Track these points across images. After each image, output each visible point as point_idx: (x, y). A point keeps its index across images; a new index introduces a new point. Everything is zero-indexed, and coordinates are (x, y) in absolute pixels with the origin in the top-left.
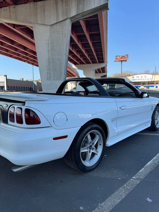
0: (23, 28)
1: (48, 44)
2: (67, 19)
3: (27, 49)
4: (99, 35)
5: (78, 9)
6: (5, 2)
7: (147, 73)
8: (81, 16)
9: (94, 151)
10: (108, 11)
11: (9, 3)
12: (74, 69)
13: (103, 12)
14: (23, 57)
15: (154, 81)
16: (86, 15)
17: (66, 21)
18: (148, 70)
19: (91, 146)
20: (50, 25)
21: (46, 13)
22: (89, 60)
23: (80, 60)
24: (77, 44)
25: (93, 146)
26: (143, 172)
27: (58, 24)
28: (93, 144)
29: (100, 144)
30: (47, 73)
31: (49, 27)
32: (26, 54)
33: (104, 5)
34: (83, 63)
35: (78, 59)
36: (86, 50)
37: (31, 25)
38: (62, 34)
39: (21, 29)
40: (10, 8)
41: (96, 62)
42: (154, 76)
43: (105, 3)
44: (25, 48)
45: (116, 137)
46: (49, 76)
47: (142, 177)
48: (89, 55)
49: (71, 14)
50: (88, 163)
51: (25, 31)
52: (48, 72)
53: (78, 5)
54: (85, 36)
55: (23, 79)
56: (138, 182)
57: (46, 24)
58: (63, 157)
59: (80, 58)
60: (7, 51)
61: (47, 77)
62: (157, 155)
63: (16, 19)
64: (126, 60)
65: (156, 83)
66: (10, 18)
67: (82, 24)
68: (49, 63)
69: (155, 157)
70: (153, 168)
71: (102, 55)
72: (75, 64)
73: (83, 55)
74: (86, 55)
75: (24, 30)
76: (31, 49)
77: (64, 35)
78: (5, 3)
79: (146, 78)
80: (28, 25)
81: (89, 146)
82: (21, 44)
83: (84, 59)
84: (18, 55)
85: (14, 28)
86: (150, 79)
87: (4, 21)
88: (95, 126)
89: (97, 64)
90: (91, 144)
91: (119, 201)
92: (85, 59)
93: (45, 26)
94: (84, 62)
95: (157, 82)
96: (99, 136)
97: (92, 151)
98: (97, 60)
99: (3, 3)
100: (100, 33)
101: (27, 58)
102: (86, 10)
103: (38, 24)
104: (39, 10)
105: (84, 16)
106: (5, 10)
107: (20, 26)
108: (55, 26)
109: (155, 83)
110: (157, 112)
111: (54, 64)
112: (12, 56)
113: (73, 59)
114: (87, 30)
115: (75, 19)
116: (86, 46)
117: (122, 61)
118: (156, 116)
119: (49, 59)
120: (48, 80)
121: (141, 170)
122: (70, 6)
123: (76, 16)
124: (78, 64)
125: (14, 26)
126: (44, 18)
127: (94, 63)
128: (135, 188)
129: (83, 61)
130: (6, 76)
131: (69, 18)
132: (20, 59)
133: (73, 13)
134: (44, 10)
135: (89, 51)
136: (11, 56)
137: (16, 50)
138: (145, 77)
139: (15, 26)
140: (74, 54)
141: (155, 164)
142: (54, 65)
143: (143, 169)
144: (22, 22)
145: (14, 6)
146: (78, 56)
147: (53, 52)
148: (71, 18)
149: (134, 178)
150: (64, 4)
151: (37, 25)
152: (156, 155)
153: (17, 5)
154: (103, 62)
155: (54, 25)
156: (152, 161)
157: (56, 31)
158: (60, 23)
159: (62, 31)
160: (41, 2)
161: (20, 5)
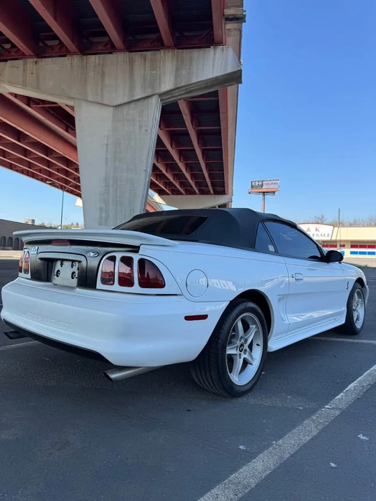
0: (48, 107)
1: (107, 145)
2: (153, 95)
3: (51, 154)
4: (219, 133)
5: (177, 76)
6: (16, 49)
7: (320, 221)
8: (184, 92)
9: (247, 356)
10: (240, 85)
11: (24, 53)
12: (157, 203)
13: (229, 88)
14: (40, 170)
15: (336, 241)
16: (194, 90)
17: (150, 99)
18: (323, 217)
19: (242, 345)
20: (114, 106)
21: (107, 81)
22: (192, 187)
23: (173, 185)
24: (167, 150)
25: (246, 347)
26: (343, 399)
27: (132, 105)
28: (246, 340)
29: (258, 345)
30: (101, 208)
31: (112, 109)
32: (49, 164)
33: (234, 73)
34: (178, 193)
35: (168, 184)
36: (187, 166)
37: (71, 103)
38: (141, 127)
39: (43, 108)
40: (25, 64)
41: (208, 193)
42: (336, 229)
43: (235, 70)
44: (47, 150)
45: (284, 335)
46: (103, 215)
47: (343, 406)
48: (193, 176)
49: (163, 85)
50: (237, 379)
51: (52, 114)
52: (104, 207)
53: (177, 70)
54: (188, 134)
55: (33, 221)
56: (338, 413)
57: (105, 102)
58: (194, 360)
59: (174, 182)
61: (101, 217)
62: (365, 374)
63: (37, 88)
64: (274, 192)
65: (341, 246)
66: (24, 85)
67: (184, 108)
68: (107, 186)
69: (362, 377)
70: (362, 394)
71: (222, 176)
72: (161, 192)
73: (179, 176)
74: (188, 176)
75: (49, 112)
76: (61, 153)
77: (144, 129)
78: (16, 52)
79: (319, 233)
80: (62, 102)
81: (238, 343)
82: (39, 140)
83: (182, 184)
84: (30, 165)
85: (29, 105)
86: (326, 235)
87: (7, 89)
88: (251, 305)
89: (209, 196)
90: (243, 341)
91: (308, 438)
92: (184, 184)
93: (103, 107)
94: (182, 191)
95: (342, 244)
96: (257, 327)
97: (243, 356)
98: (210, 187)
99: (9, 53)
100: (220, 129)
101: (50, 174)
102: (194, 80)
103: (86, 101)
104: (91, 74)
105: (191, 92)
106: (13, 67)
107: (43, 102)
108: (125, 109)
109: (338, 246)
110: (356, 295)
111: (119, 189)
112: (13, 167)
113: (157, 182)
114: (192, 123)
115: (169, 96)
116: (187, 154)
117: (264, 193)
118: (355, 304)
119: (106, 179)
120: (101, 224)
121: (339, 396)
122: (160, 70)
123: (173, 92)
124: (168, 194)
125: (29, 101)
126: (102, 90)
127: (202, 194)
128: (333, 421)
129: (179, 187)
131: (156, 94)
132: (33, 176)
133: (167, 85)
134: (103, 74)
135: (193, 167)
136: (11, 167)
137: (26, 153)
138: (316, 230)
139: (31, 103)
140: (161, 171)
141: (363, 387)
142: (118, 192)
143: (342, 394)
144: (51, 94)
145: (35, 60)
146: (169, 176)
147: (117, 164)
148: (161, 95)
149: (327, 407)
150: (148, 64)
151: (84, 103)
152: (363, 374)
153: (44, 59)
154: (223, 192)
155: (123, 107)
156: (356, 382)
157: (127, 120)
158: (137, 103)
159: (140, 121)
160: (97, 56)
161: (50, 59)
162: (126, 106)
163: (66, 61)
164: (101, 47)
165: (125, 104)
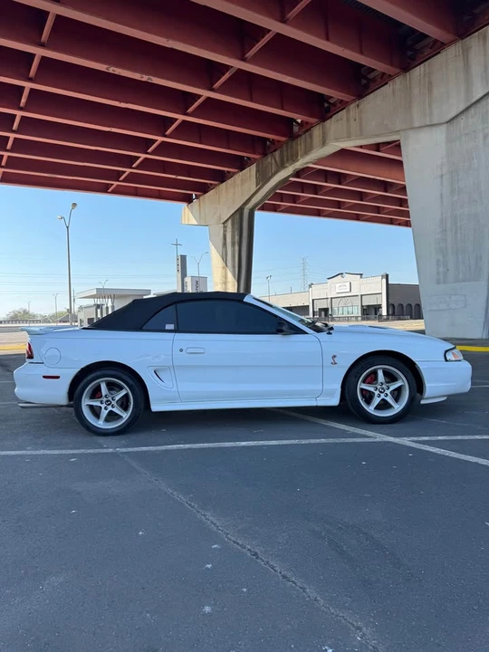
1: (442, 176)
11: (345, 102)
20: (447, 122)
21: (436, 92)
27: (472, 111)
30: (438, 261)
31: (444, 127)
37: (398, 137)
40: (348, 112)
46: (441, 269)
52: (441, 258)
57: (435, 121)
60: (378, 210)
61: (438, 273)
63: (361, 135)
66: (349, 137)
68: (444, 231)
93: (434, 129)
103: (413, 128)
104: (416, 91)
106: (338, 121)
108: (462, 121)
111: (459, 232)
119: (442, 221)
120: (438, 282)
126: (430, 106)
130: (387, 276)
134: (430, 83)
142: (459, 236)
144: (376, 136)
145: (357, 102)
147: (456, 198)
151: (411, 133)
153: (365, 98)
155: (459, 119)
157: (466, 134)
158: (479, 105)
159: (483, 129)
160: (422, 65)
161: (372, 95)
162: (463, 117)
163: (386, 89)
164: (427, 51)
165: (462, 112)
